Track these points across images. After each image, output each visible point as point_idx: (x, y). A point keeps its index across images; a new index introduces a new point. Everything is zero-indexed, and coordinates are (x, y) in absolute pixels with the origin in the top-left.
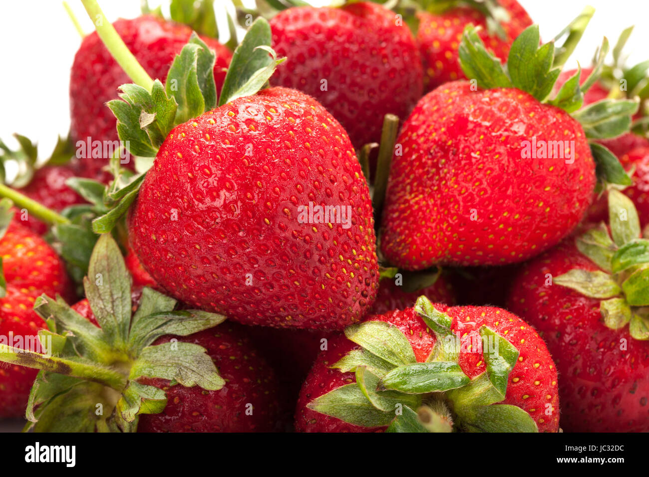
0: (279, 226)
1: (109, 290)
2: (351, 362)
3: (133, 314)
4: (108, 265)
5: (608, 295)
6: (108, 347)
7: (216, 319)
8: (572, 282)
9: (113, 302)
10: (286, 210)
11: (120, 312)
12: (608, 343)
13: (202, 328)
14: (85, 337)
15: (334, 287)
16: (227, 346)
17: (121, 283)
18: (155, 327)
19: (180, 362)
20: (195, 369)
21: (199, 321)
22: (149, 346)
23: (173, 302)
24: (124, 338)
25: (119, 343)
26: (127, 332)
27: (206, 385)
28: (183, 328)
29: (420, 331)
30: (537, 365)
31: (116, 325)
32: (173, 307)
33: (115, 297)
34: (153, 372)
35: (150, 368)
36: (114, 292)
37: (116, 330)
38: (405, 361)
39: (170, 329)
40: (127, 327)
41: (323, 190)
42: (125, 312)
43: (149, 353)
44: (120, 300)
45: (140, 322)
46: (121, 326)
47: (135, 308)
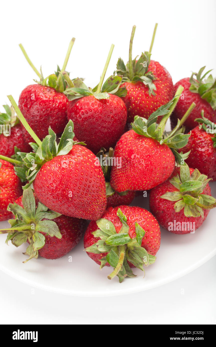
0: (74, 200)
1: (29, 201)
2: (96, 234)
3: (36, 209)
4: (28, 193)
5: (178, 200)
6: (29, 218)
7: (60, 215)
8: (166, 196)
9: (30, 205)
10: (76, 195)
11: (32, 208)
12: (177, 215)
13: (55, 217)
14: (23, 215)
15: (92, 212)
16: (63, 220)
17: (33, 199)
18: (42, 215)
19: (49, 227)
20: (53, 230)
21: (55, 215)
22: (41, 221)
23: (47, 208)
24: (34, 216)
25: (32, 217)
26: (35, 214)
27: (57, 236)
28: (50, 217)
29: (118, 221)
30: (152, 232)
31: (31, 213)
32: (47, 210)
33: (31, 203)
34: (42, 230)
35: (41, 228)
36: (31, 202)
37: (31, 214)
38: (113, 233)
39: (46, 217)
40: (35, 213)
41: (87, 186)
42: (34, 208)
43: (41, 223)
44: (32, 204)
45: (38, 213)
46: (33, 213)
47: (37, 207)
